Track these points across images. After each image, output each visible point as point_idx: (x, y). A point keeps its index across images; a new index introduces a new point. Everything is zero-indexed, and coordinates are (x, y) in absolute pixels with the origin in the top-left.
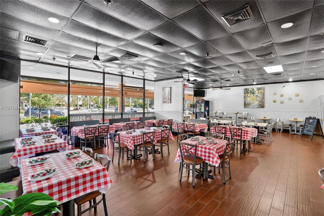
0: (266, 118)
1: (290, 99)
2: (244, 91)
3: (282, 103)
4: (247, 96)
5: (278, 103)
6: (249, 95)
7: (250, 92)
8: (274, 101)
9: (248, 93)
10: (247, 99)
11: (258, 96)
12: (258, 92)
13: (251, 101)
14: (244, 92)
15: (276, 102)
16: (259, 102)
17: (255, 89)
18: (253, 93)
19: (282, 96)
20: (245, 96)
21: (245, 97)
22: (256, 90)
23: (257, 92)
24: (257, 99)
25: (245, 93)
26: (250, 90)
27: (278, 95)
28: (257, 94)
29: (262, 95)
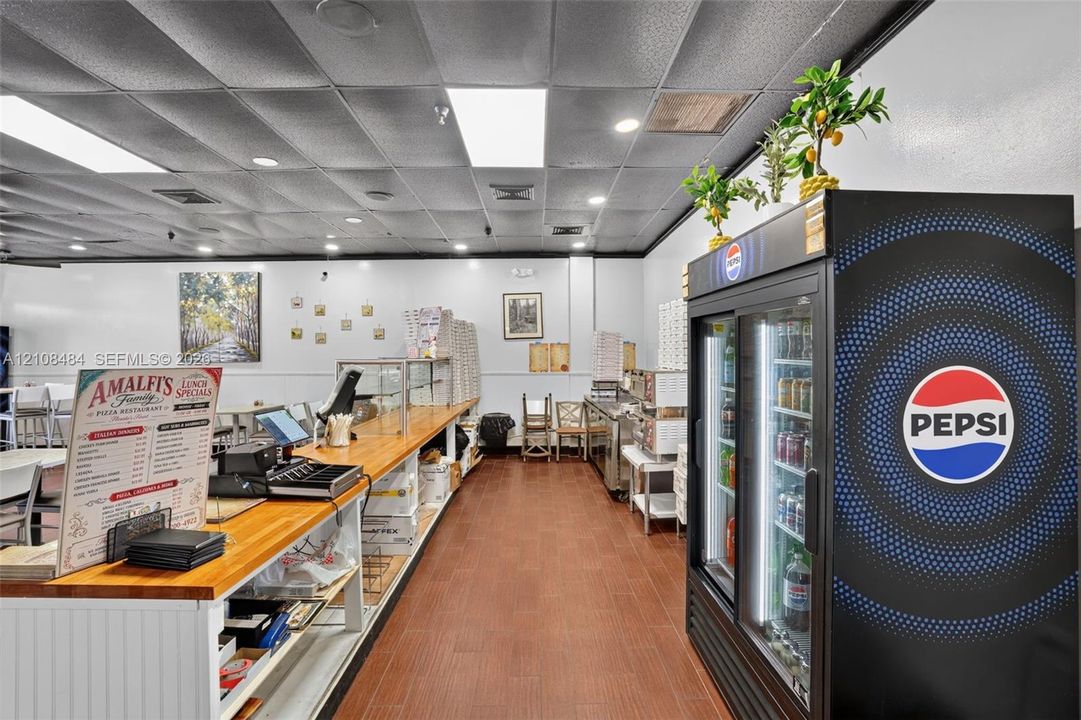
0: (262, 404)
1: (347, 326)
2: (181, 285)
3: (321, 339)
4: (195, 307)
5: (309, 336)
6: (200, 305)
7: (207, 293)
8: (293, 333)
9: (196, 295)
10: (192, 324)
11: (234, 309)
12: (238, 294)
13: (209, 332)
14: (181, 290)
15: (300, 337)
16: (241, 335)
17: (226, 280)
18: (219, 297)
19: (321, 312)
20: (183, 306)
21: (183, 314)
22: (228, 284)
23: (232, 292)
24: (233, 322)
25: (184, 296)
26: (206, 284)
27: (309, 308)
28: (231, 302)
29: (250, 304)
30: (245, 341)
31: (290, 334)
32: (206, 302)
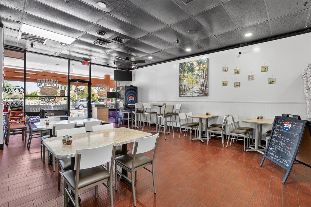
0: (209, 115)
1: (251, 78)
2: (179, 68)
3: (237, 85)
4: (184, 75)
5: (231, 85)
6: (186, 75)
7: (188, 70)
8: (223, 83)
9: (184, 71)
10: (183, 82)
11: (198, 75)
12: (200, 68)
13: (189, 85)
14: (179, 70)
15: (226, 85)
16: (201, 85)
17: (195, 64)
18: (192, 70)
19: (237, 72)
20: (180, 76)
21: (180, 79)
22: (196, 65)
23: (197, 68)
24: (198, 80)
25: (180, 72)
26: (188, 66)
27: (231, 71)
28: (197, 72)
29: (205, 72)
30: (202, 87)
31: (222, 84)
32: (188, 73)
